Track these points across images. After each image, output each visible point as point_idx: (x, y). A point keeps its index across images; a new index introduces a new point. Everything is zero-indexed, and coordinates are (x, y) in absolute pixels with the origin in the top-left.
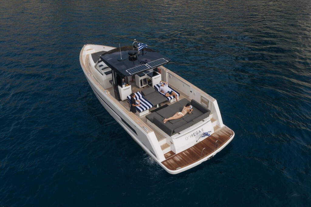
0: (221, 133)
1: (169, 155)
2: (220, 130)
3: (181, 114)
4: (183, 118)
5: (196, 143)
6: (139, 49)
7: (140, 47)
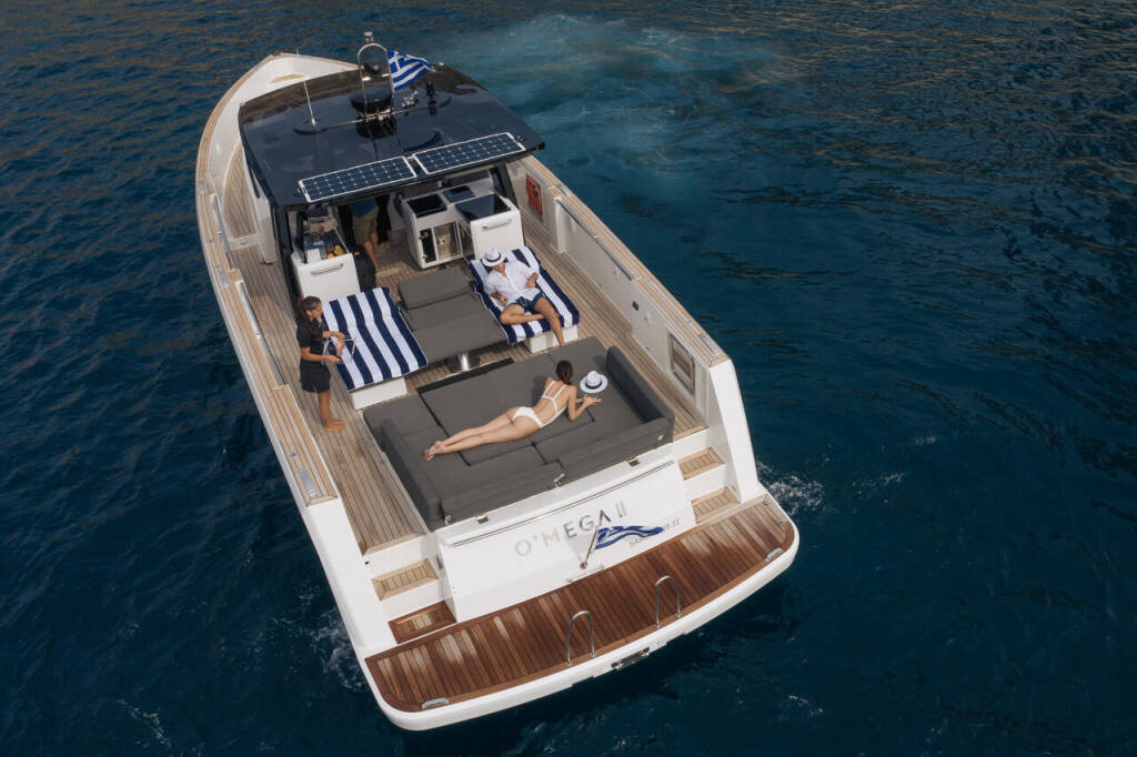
0: (731, 531)
1: (426, 621)
2: (733, 519)
3: (527, 418)
4: (535, 440)
5: (577, 574)
6: (397, 80)
7: (401, 71)
